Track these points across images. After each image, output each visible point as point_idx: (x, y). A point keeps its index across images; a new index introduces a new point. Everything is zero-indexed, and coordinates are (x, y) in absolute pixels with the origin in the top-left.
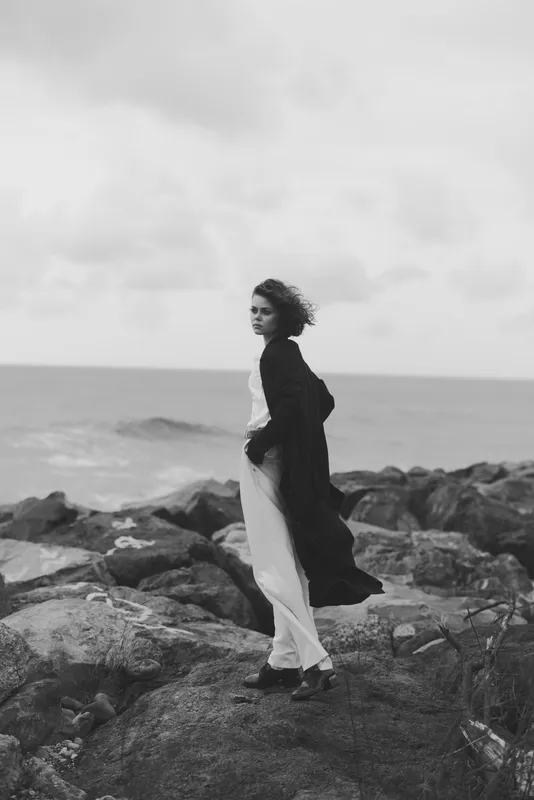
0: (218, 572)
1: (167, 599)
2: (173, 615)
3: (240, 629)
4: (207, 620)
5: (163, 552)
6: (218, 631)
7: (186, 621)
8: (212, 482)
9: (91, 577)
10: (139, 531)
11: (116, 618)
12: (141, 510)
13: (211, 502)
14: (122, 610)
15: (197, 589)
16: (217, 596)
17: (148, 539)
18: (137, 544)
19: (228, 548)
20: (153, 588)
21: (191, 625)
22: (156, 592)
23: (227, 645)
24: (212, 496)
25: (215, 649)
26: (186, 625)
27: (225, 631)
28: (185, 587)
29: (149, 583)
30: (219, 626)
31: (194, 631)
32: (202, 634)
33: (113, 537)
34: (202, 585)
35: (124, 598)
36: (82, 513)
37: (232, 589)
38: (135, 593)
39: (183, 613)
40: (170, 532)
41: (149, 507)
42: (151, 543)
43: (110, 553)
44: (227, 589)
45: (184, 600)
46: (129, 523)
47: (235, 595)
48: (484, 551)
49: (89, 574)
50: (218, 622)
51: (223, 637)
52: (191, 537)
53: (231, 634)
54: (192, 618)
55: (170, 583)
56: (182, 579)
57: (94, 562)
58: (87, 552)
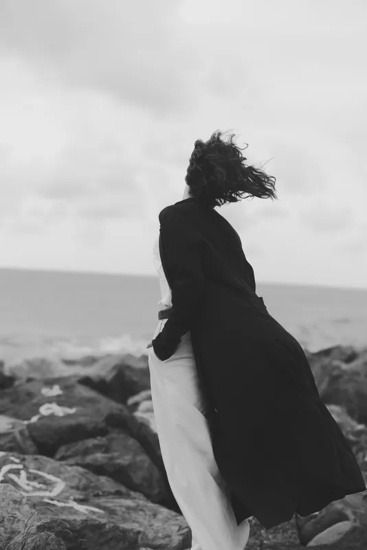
0: (132, 442)
1: (81, 469)
2: (85, 488)
3: (151, 505)
4: (118, 494)
5: (82, 420)
6: (128, 508)
7: (97, 496)
8: (129, 356)
9: (12, 445)
10: (63, 399)
11: (20, 503)
12: (69, 378)
13: (128, 373)
14: (35, 484)
15: (111, 459)
16: (129, 465)
17: (70, 406)
18: (59, 411)
19: (141, 418)
20: (70, 456)
21: (102, 501)
22: (72, 461)
23: (136, 527)
24: (129, 367)
25: (124, 531)
26: (97, 501)
27: (136, 509)
28: (99, 456)
29: (66, 451)
30: (129, 503)
31: (104, 508)
32: (111, 512)
33: (39, 405)
34: (116, 454)
35: (39, 469)
36: (21, 379)
37: (143, 458)
38: (51, 463)
39: (96, 487)
40: (91, 401)
41: (75, 376)
42: (72, 411)
43: (34, 419)
44: (139, 458)
45: (98, 470)
46: (56, 391)
47: (146, 465)
48: (360, 422)
49: (10, 442)
50: (128, 496)
51: (134, 515)
52: (108, 405)
53: (141, 513)
54: (104, 492)
55: (86, 452)
56: (97, 448)
57: (16, 432)
58: (12, 420)
